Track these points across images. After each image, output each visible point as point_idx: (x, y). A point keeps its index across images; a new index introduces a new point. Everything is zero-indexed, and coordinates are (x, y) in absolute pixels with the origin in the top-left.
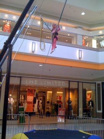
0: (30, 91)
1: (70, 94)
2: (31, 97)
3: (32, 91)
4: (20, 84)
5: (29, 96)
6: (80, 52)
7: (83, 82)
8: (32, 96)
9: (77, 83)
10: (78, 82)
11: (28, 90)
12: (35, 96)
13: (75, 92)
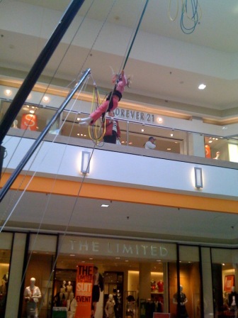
0: (84, 270)
1: (182, 276)
2: (86, 284)
3: (89, 271)
4: (56, 253)
5: (82, 281)
6: (198, 171)
7: (211, 247)
8: (90, 282)
9: (197, 249)
10: (200, 247)
11: (80, 267)
12: (96, 283)
13: (194, 271)
